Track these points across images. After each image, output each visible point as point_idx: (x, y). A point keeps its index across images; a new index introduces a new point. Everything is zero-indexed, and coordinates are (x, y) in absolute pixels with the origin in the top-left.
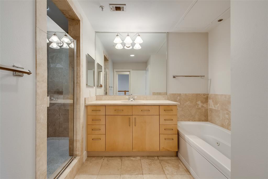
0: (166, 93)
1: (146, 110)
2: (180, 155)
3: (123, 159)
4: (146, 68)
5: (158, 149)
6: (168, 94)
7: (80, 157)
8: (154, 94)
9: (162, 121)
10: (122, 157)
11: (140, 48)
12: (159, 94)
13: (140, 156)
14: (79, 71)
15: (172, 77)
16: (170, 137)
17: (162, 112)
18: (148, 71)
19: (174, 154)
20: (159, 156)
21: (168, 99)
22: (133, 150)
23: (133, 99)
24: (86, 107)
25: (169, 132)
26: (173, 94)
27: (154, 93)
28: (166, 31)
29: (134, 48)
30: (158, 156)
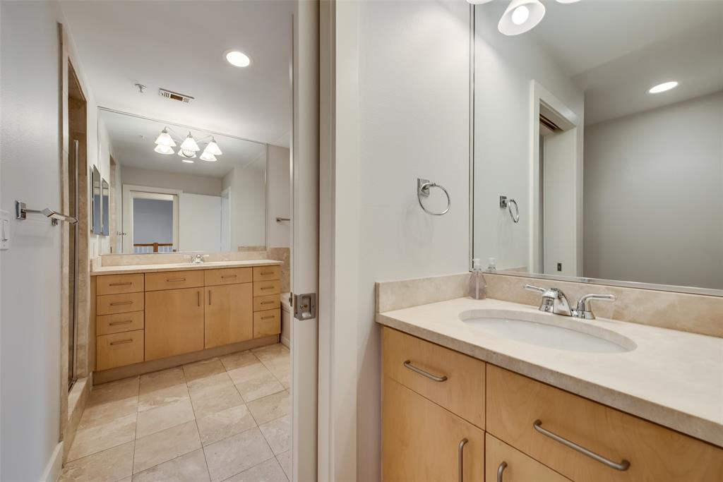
0: (265, 248)
1: (231, 276)
2: (284, 339)
3: (185, 368)
4: (222, 190)
5: (251, 336)
6: (268, 249)
7: (87, 378)
8: (241, 249)
9: (258, 292)
10: (182, 365)
11: (216, 160)
12: (254, 249)
13: (218, 357)
14: (83, 203)
15: (275, 220)
16: (270, 313)
17: (257, 277)
18: (228, 198)
19: (276, 339)
20: (252, 349)
21: (268, 258)
22: (206, 347)
23: (201, 260)
24: (95, 278)
25: (269, 306)
26: (276, 249)
27: (242, 247)
28: (266, 142)
29: (201, 158)
30: (250, 350)
